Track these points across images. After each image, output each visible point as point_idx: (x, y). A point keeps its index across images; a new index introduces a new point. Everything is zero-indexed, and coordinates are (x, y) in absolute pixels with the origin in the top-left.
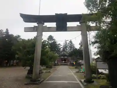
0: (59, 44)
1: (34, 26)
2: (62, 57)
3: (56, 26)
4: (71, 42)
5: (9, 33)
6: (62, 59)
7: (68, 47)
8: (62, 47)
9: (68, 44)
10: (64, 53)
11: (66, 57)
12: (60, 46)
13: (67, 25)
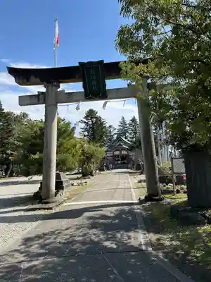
0: (111, 127)
1: (38, 92)
2: (117, 153)
3: (83, 90)
4: (134, 120)
5: (3, 110)
6: (117, 156)
7: (128, 132)
8: (116, 131)
9: (128, 126)
10: (120, 145)
11: (124, 152)
12: (112, 130)
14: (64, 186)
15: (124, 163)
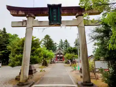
0: (56, 43)
1: (23, 20)
2: (58, 56)
4: (66, 41)
6: (58, 57)
7: (63, 46)
8: (58, 46)
9: (63, 43)
10: (60, 52)
11: (61, 56)
12: (56, 45)
13: (61, 18)
14: (33, 72)
15: (61, 60)
